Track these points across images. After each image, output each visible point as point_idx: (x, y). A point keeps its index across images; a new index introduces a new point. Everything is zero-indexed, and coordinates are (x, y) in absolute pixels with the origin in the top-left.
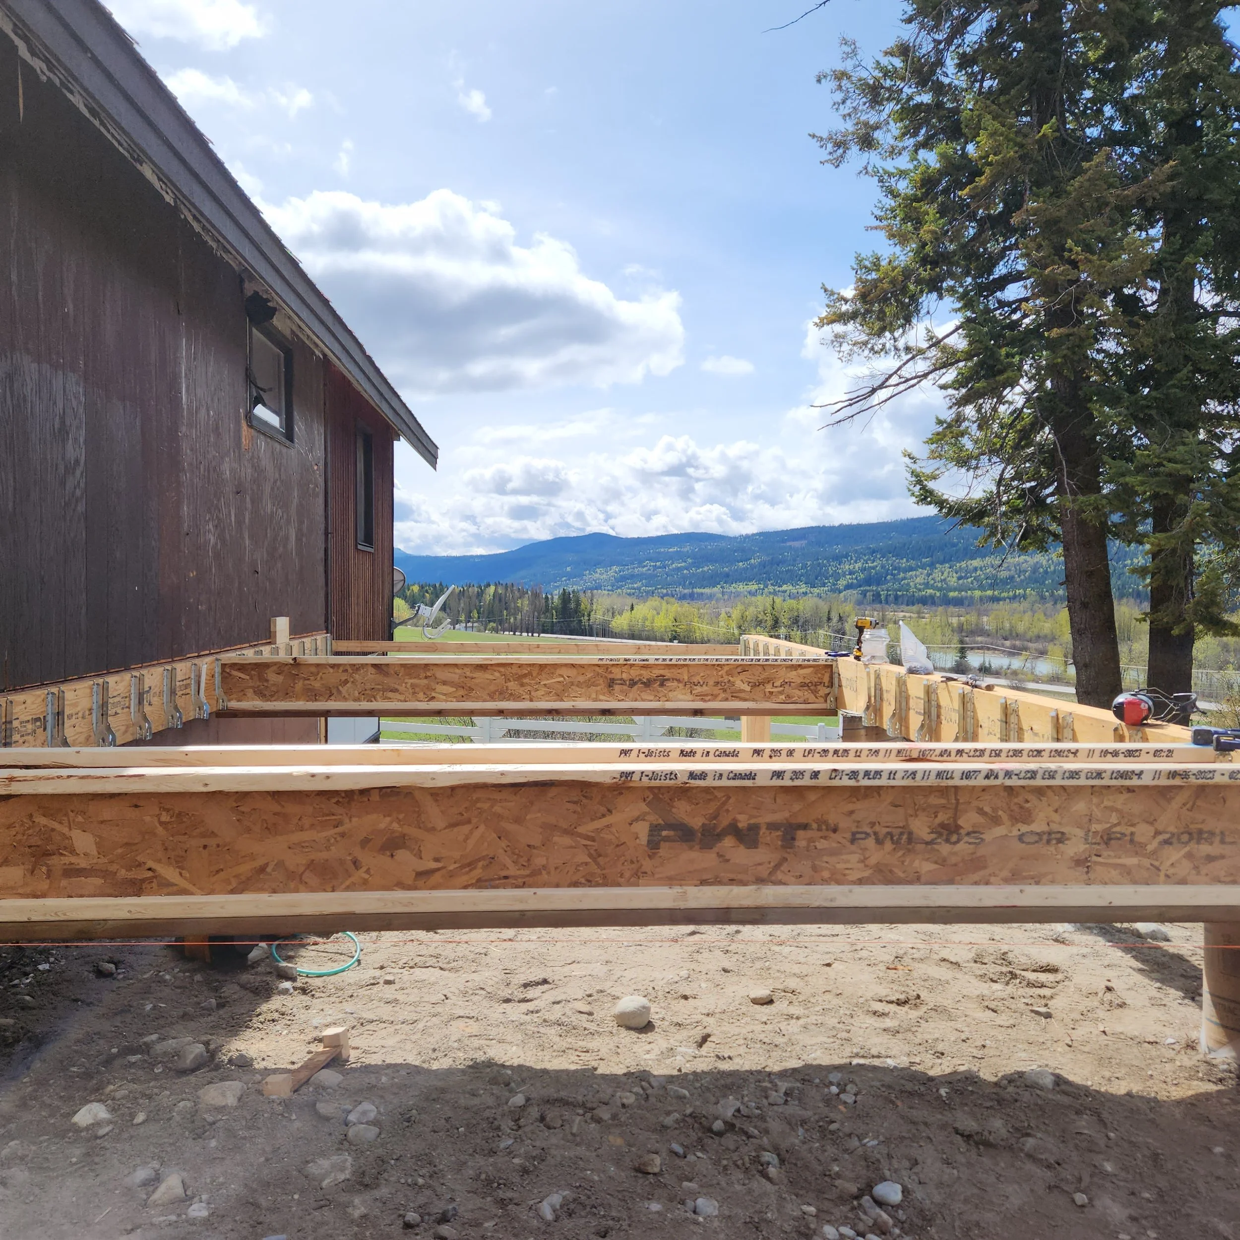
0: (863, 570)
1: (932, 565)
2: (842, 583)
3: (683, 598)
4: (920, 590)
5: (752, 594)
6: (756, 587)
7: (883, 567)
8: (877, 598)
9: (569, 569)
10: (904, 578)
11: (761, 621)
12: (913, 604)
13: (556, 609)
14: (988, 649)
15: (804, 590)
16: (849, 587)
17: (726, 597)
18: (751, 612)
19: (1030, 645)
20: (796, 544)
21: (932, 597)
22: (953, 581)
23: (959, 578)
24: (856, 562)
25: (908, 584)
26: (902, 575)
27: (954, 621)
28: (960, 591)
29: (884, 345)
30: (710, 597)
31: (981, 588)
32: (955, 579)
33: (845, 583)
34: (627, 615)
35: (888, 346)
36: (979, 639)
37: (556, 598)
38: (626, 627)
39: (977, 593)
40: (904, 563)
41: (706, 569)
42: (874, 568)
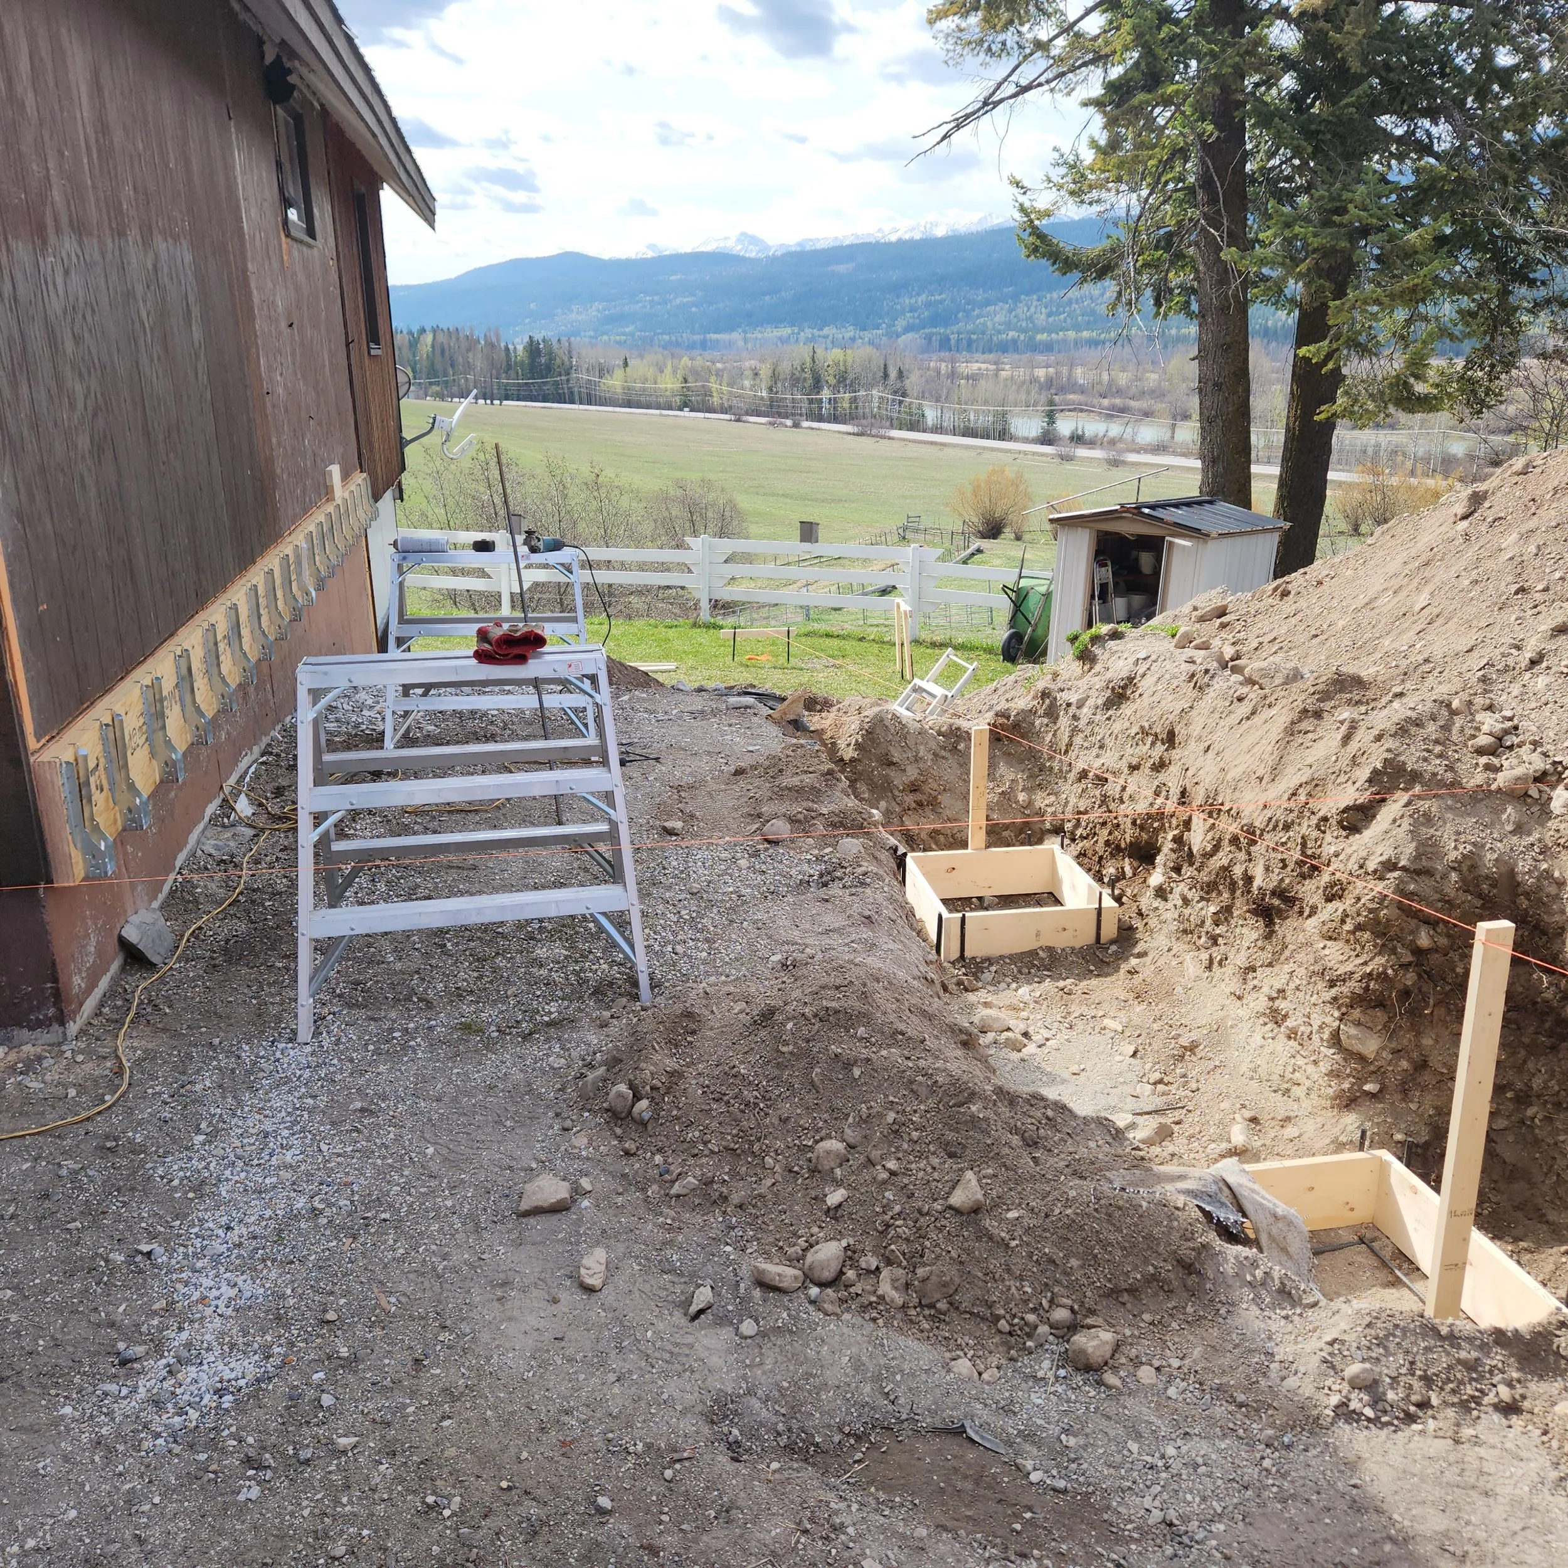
0: (928, 304)
1: (1016, 297)
2: (900, 324)
3: (692, 346)
4: (999, 332)
5: (783, 341)
6: (789, 330)
7: (953, 300)
8: (945, 344)
9: (533, 306)
10: (978, 317)
11: (798, 380)
12: (990, 351)
13: (522, 364)
14: (1082, 411)
15: (851, 334)
16: (909, 329)
17: (750, 346)
18: (785, 367)
19: (1133, 404)
20: (842, 268)
21: (1015, 342)
22: (1041, 318)
23: (1049, 315)
24: (918, 295)
25: (985, 324)
26: (977, 312)
27: (1041, 373)
28: (1050, 332)
29: (1004, 44)
30: (730, 344)
31: (1077, 328)
32: (1043, 317)
33: (904, 323)
34: (619, 373)
35: (1009, 44)
36: (1072, 397)
37: (520, 348)
38: (619, 390)
39: (1071, 334)
40: (980, 295)
41: (721, 305)
42: (941, 302)
